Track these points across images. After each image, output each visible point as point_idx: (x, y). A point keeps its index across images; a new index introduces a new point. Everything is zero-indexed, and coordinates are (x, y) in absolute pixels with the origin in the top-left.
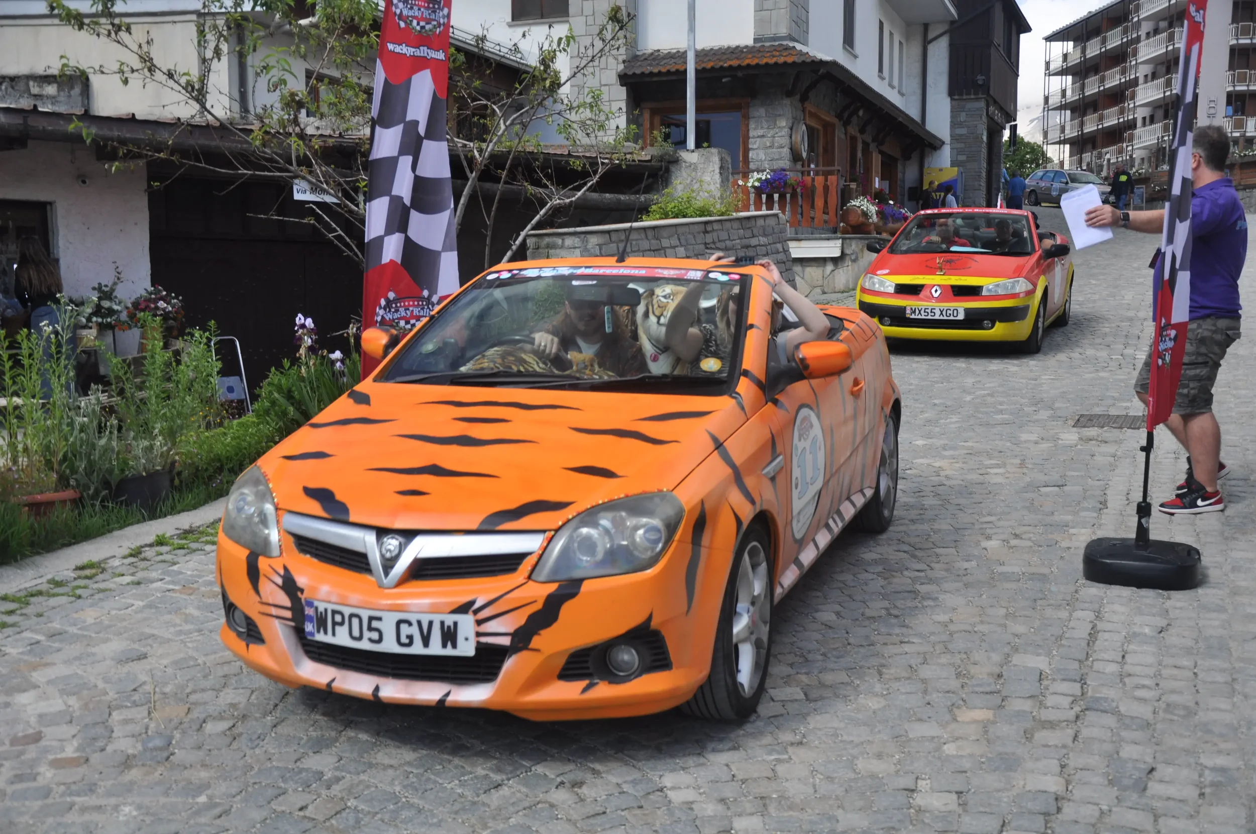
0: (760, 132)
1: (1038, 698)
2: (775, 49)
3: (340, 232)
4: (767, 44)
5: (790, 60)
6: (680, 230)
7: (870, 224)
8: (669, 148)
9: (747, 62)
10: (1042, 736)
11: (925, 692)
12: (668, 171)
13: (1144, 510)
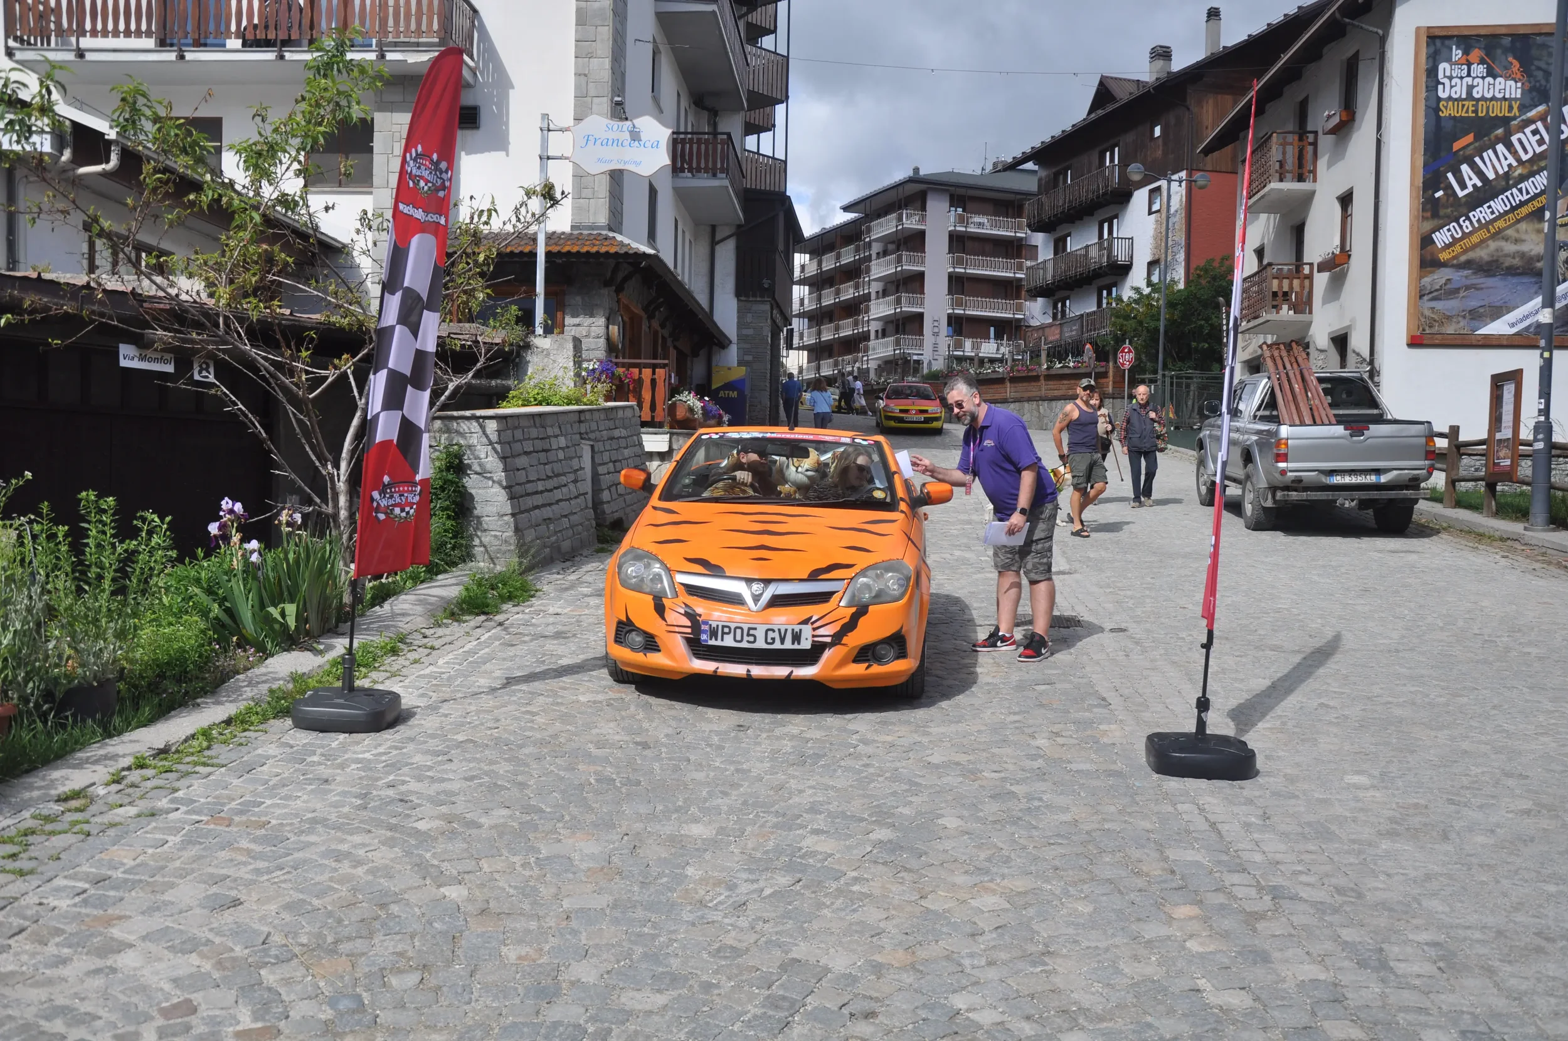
1: (1225, 891)
2: (596, 237)
3: (241, 406)
4: (585, 232)
5: (613, 250)
6: (562, 418)
7: (695, 420)
8: (519, 330)
9: (566, 249)
12: (519, 355)
13: (1203, 705)
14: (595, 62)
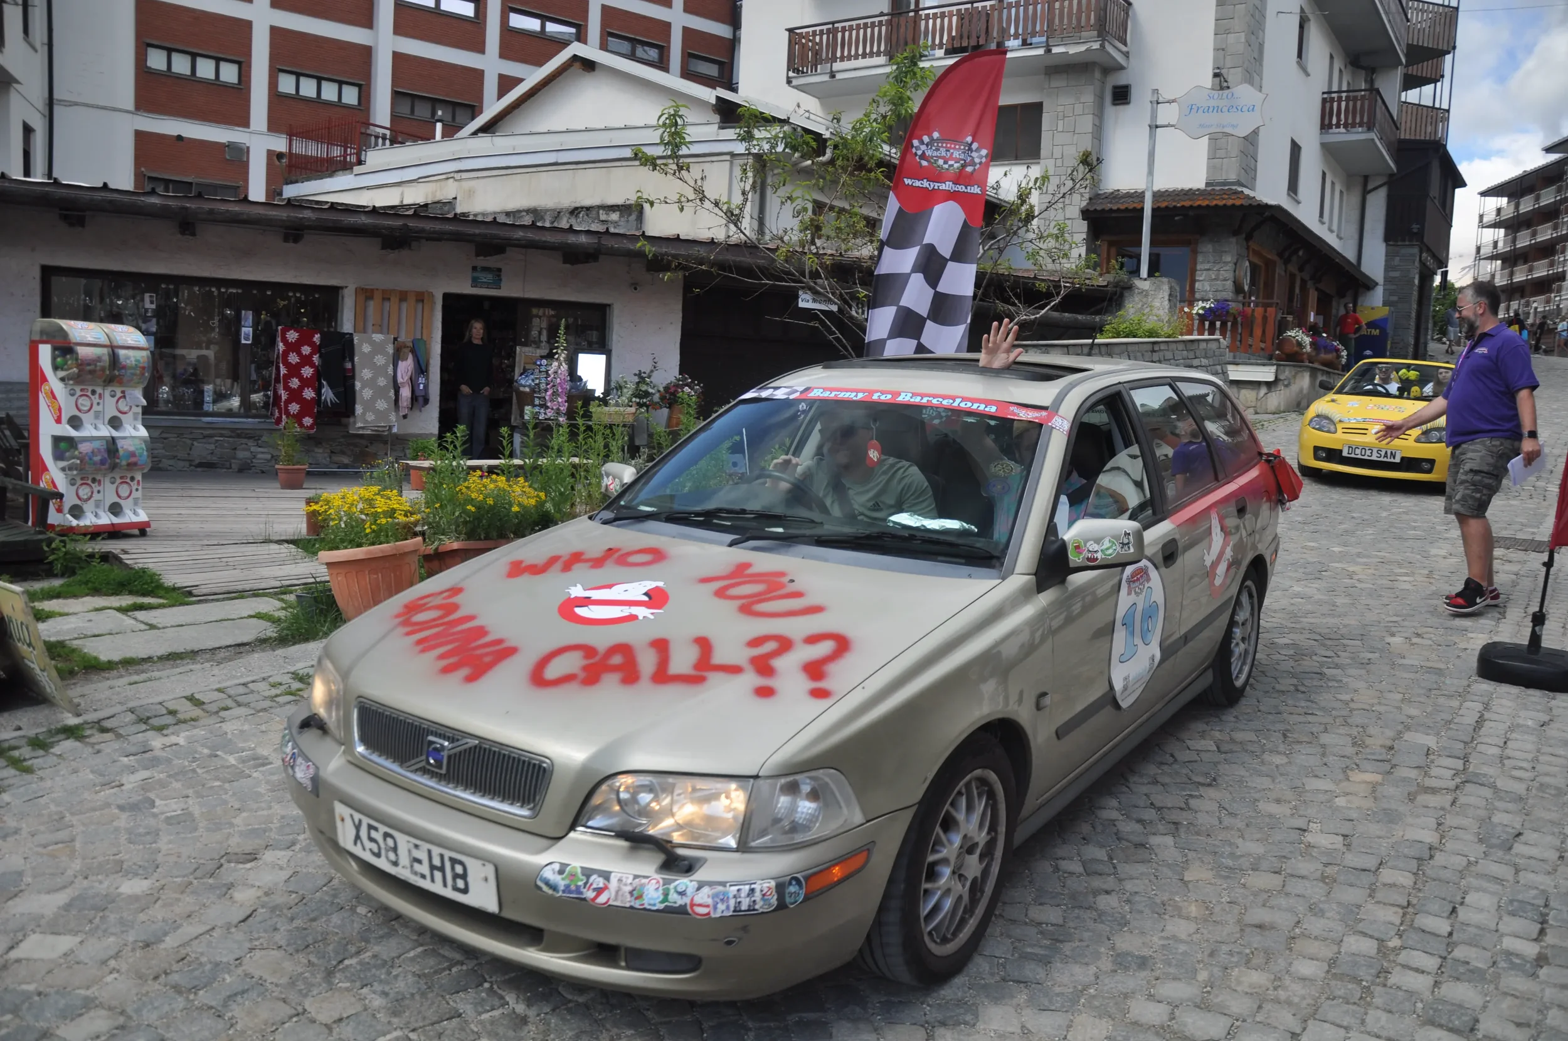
0: (1207, 266)
1: (1424, 769)
2: (1224, 192)
4: (1218, 188)
5: (1238, 203)
6: (1130, 348)
7: (1303, 354)
8: (1123, 276)
9: (1198, 203)
10: (1422, 798)
11: (1324, 755)
12: (1122, 296)
13: (1539, 619)
14: (1231, 38)
